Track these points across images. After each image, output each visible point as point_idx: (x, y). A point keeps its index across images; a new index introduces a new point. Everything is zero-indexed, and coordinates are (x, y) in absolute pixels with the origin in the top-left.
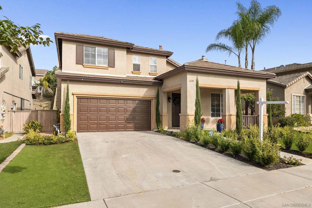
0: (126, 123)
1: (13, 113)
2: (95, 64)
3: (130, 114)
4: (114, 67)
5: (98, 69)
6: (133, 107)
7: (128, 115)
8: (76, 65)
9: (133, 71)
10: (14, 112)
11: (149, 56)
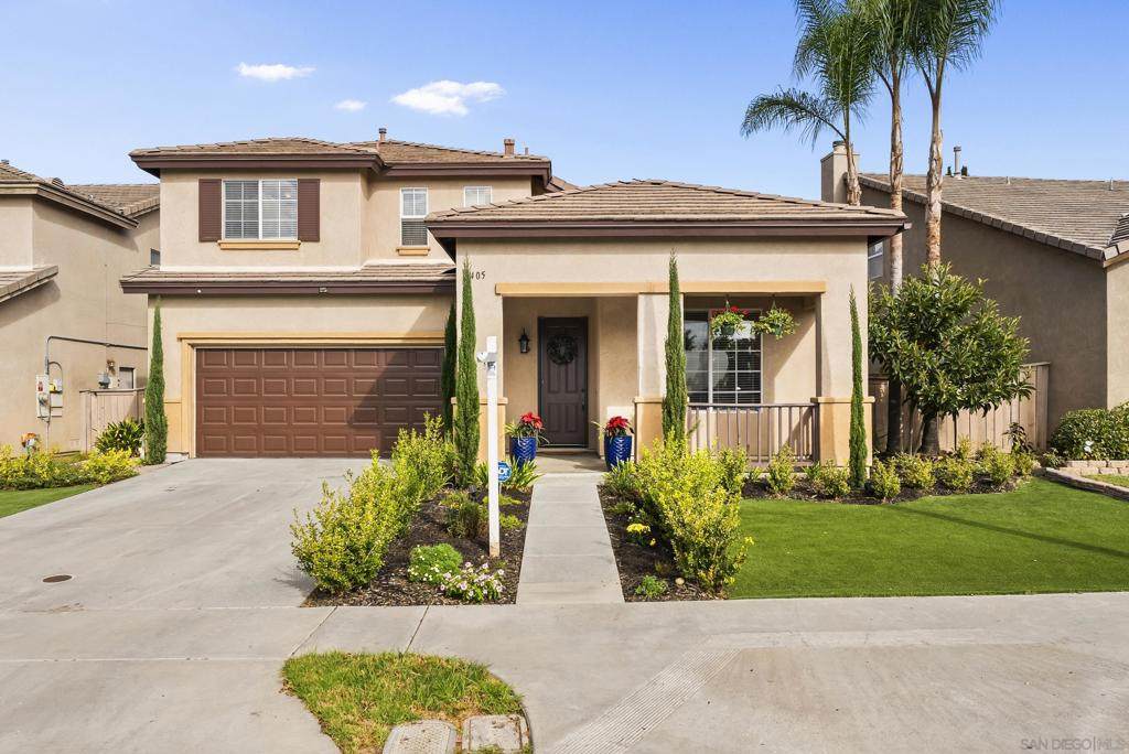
0: (352, 431)
1: (93, 397)
2: (257, 236)
3: (366, 398)
4: (317, 239)
5: (266, 252)
6: (377, 375)
7: (359, 402)
8: (203, 244)
9: (400, 245)
10: (95, 393)
11: (461, 183)
